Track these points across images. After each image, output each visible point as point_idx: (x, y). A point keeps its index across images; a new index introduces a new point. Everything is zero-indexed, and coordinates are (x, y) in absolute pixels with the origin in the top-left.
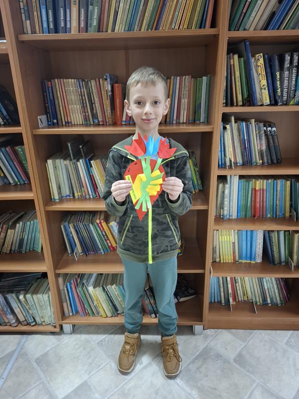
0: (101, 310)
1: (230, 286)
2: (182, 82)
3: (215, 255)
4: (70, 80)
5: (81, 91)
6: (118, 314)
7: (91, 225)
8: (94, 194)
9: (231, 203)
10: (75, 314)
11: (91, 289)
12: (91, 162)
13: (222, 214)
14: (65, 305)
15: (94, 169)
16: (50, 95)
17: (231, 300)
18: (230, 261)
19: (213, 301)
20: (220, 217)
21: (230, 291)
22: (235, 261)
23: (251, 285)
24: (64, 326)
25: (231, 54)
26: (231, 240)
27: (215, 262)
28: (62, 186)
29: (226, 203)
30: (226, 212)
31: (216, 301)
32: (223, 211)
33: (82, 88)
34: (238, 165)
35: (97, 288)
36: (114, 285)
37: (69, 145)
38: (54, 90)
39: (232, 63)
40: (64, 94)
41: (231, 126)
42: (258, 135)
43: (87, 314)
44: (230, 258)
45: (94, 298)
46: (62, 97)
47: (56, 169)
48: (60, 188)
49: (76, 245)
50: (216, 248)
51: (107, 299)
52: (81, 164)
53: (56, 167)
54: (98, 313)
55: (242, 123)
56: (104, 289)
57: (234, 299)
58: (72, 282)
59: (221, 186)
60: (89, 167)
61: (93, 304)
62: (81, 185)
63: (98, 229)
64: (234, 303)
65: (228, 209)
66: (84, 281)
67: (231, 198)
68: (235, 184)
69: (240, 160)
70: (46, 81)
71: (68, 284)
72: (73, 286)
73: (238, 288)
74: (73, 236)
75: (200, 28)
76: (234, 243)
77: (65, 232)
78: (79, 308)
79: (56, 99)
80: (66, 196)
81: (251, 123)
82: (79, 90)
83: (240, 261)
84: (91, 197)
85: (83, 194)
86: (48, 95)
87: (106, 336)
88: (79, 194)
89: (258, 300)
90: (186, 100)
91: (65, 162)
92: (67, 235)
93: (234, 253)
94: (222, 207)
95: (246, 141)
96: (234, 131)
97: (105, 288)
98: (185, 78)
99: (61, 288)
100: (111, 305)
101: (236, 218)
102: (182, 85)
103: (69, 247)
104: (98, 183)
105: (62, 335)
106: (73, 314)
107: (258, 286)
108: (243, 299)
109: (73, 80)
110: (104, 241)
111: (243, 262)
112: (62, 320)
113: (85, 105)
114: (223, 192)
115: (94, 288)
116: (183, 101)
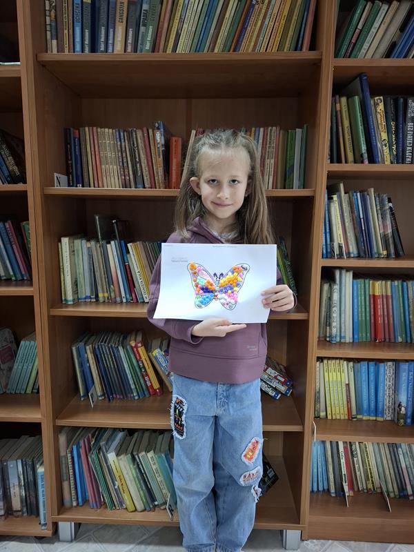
0: (126, 497)
1: (343, 461)
2: (267, 134)
3: (318, 406)
4: (107, 130)
5: (121, 145)
6: (156, 506)
7: (120, 348)
8: (128, 296)
9: (343, 316)
10: (81, 504)
11: (111, 456)
12: (129, 245)
13: (328, 335)
14: (65, 484)
15: (132, 257)
16: (75, 148)
17: (346, 488)
18: (342, 418)
19: (315, 489)
20: (326, 340)
21: (344, 471)
22: (351, 418)
23: (379, 460)
24: (61, 524)
25: (337, 97)
26: (343, 380)
27: (319, 417)
28: (81, 280)
29: (335, 315)
30: (334, 331)
31: (321, 489)
32: (331, 329)
33: (123, 140)
34: (352, 255)
35: (122, 456)
36: (152, 451)
37: (97, 218)
38: (83, 143)
39: (338, 109)
40: (97, 149)
41: (339, 197)
42: (379, 212)
43: (102, 505)
44: (342, 411)
45: (117, 475)
46: (93, 153)
47: (74, 254)
48: (77, 285)
49: (93, 382)
50: (319, 392)
51: (138, 477)
52: (112, 248)
53: (74, 251)
54: (121, 503)
55: (355, 194)
56: (134, 459)
57: (351, 487)
58: (82, 443)
59: (326, 287)
60: (124, 253)
61: (114, 485)
62: (110, 280)
63: (132, 356)
64: (351, 493)
65: (339, 326)
66: (102, 443)
67: (343, 308)
68: (347, 285)
69: (353, 249)
70: (72, 129)
71: (75, 447)
72: (82, 451)
73: (356, 466)
74: (90, 366)
75: (296, 50)
76: (348, 385)
77: (78, 359)
78: (90, 494)
79: (84, 154)
80: (85, 298)
81: (368, 194)
82: (119, 143)
83: (358, 417)
84: (124, 300)
85: (113, 294)
86: (73, 148)
87: (132, 546)
88: (106, 295)
89: (391, 489)
90: (272, 161)
91: (89, 245)
92: (81, 365)
93: (349, 401)
94: (328, 322)
95: (362, 220)
96: (344, 204)
97: (136, 456)
98: (271, 130)
99: (62, 453)
100: (144, 488)
101: (351, 341)
102: (267, 139)
103: (83, 384)
104: (137, 279)
105: (56, 544)
106: (78, 504)
107: (390, 462)
108: (365, 488)
109: (111, 130)
110: (141, 378)
111: (364, 418)
112: (59, 514)
113: (125, 165)
114: (330, 299)
115: (118, 455)
116: (267, 161)
